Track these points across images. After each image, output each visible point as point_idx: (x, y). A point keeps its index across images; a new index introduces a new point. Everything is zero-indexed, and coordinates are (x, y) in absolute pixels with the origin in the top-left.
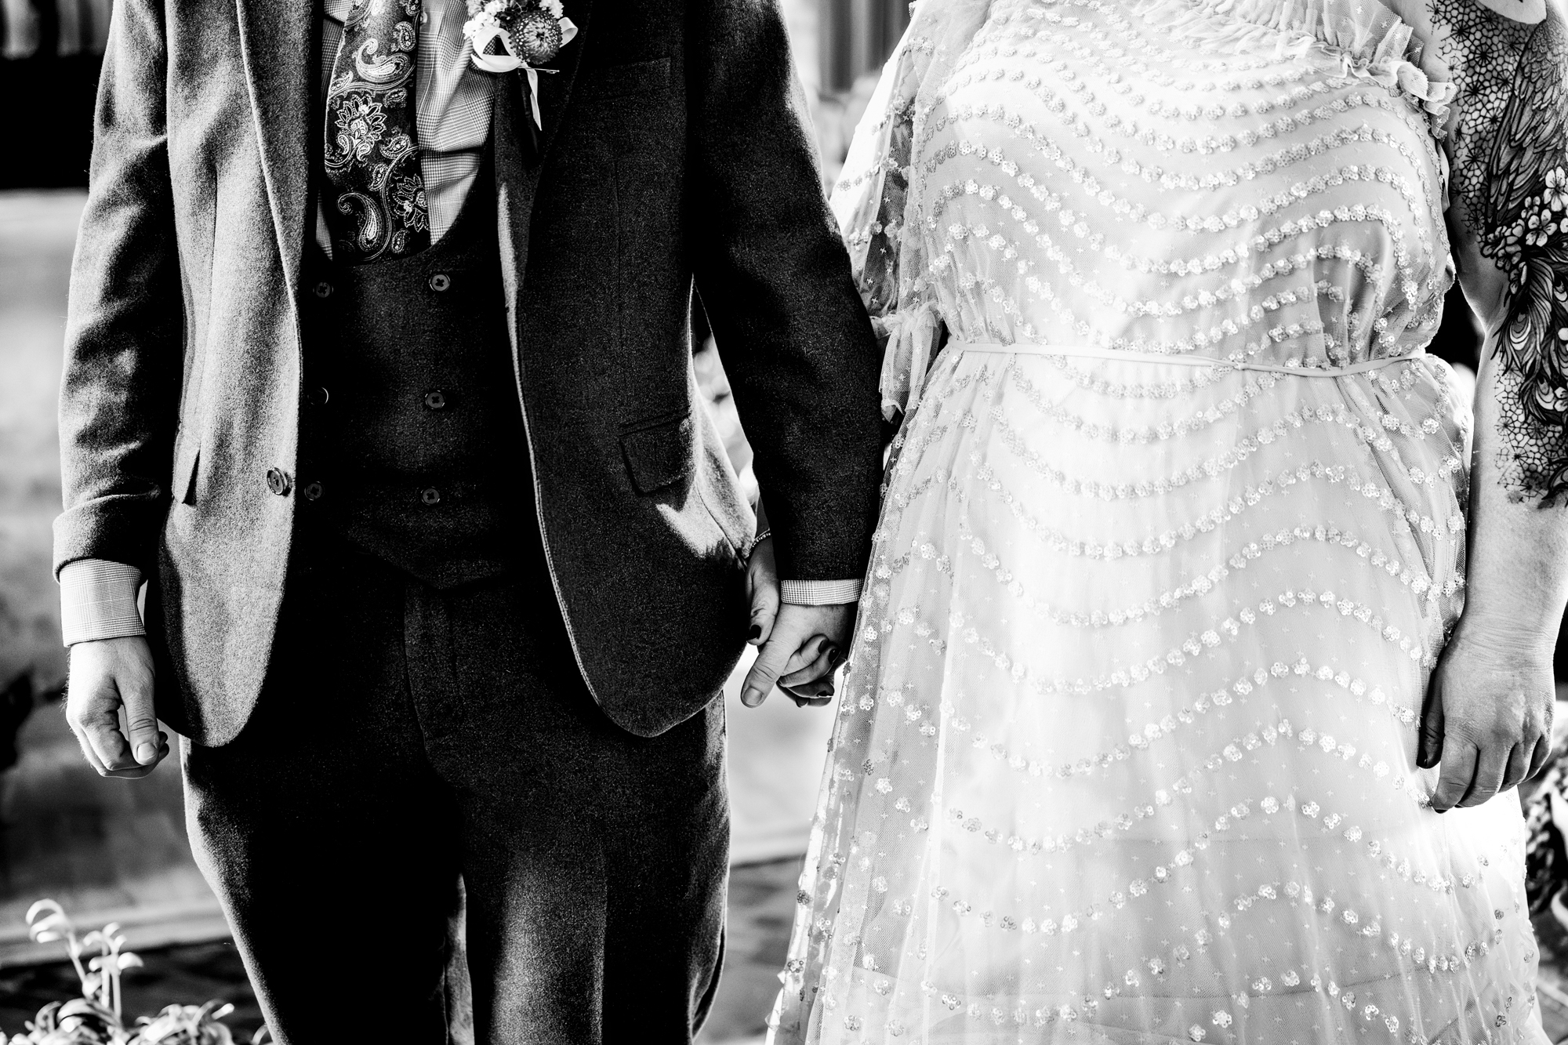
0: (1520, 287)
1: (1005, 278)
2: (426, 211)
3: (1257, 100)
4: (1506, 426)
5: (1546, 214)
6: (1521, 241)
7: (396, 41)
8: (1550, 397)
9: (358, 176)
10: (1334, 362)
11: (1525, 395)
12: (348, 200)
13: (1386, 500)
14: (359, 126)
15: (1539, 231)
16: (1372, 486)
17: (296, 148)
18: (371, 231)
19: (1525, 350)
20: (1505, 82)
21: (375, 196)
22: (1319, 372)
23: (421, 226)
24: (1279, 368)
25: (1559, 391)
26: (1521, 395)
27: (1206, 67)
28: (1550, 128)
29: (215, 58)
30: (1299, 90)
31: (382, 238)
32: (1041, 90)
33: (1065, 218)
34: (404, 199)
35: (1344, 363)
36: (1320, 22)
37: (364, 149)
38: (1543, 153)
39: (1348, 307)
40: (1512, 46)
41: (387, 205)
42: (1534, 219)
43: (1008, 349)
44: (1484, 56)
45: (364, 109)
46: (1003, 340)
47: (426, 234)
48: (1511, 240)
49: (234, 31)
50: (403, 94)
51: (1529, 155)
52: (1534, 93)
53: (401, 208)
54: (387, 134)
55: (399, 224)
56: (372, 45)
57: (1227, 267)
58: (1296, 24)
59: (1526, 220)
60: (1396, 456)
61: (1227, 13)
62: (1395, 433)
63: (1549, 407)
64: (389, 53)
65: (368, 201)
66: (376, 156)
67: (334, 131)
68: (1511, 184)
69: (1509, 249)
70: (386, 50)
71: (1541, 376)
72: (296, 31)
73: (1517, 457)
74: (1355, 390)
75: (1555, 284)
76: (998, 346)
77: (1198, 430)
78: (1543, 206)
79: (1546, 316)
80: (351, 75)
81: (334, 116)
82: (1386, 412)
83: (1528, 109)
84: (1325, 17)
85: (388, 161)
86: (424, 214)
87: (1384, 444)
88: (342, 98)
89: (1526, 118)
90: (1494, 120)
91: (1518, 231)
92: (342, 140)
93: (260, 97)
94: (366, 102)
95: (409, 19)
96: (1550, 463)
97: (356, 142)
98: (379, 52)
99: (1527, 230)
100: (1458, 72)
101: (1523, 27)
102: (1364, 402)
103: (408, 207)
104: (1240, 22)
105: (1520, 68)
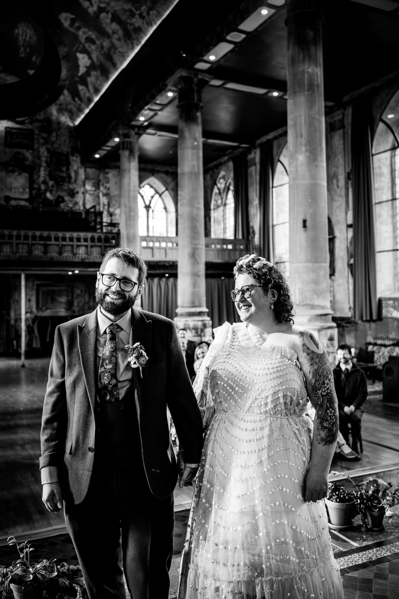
0: (321, 402)
1: (226, 400)
2: (119, 393)
3: (271, 366)
4: (318, 429)
5: (326, 388)
6: (321, 394)
7: (112, 361)
8: (326, 424)
9: (105, 387)
10: (287, 415)
11: (321, 423)
12: (104, 392)
13: (297, 443)
14: (106, 378)
15: (324, 392)
16: (295, 439)
17: (93, 382)
18: (108, 398)
19: (321, 414)
20: (317, 364)
21: (109, 391)
22: (284, 417)
23: (118, 396)
24: (277, 416)
25: (327, 422)
26: (320, 423)
27: (261, 360)
28: (325, 372)
29: (75, 364)
30: (278, 365)
31: (110, 399)
32: (232, 365)
33: (237, 389)
34: (114, 391)
35: (289, 415)
36: (281, 353)
37: (106, 382)
38: (324, 377)
39: (289, 405)
40: (317, 357)
41: (111, 393)
42: (323, 389)
43: (227, 413)
44: (313, 359)
45: (106, 374)
46: (226, 412)
47: (119, 398)
48: (320, 393)
49: (79, 359)
50: (114, 371)
51: (322, 377)
52: (322, 366)
53: (114, 393)
54: (111, 379)
55: (113, 396)
56: (107, 361)
57: (267, 397)
58: (277, 353)
59: (322, 390)
60: (299, 434)
61: (265, 351)
62: (298, 430)
63: (325, 425)
64: (111, 363)
65: (107, 392)
66: (109, 383)
67: (100, 379)
68: (319, 383)
69: (319, 395)
70: (110, 363)
71: (324, 419)
72: (92, 359)
73: (320, 435)
74: (291, 421)
75: (327, 402)
76: (225, 413)
77: (262, 429)
78: (325, 387)
79: (325, 408)
80: (103, 368)
81: (100, 376)
82: (297, 425)
83: (321, 369)
84: (282, 352)
85: (111, 384)
86: (118, 394)
87: (297, 432)
88: (102, 372)
89: (321, 371)
90: (315, 370)
91: (321, 392)
92: (102, 380)
93: (85, 373)
94: (107, 373)
95: (114, 356)
96: (326, 437)
97: (105, 381)
98: (109, 363)
99: (322, 392)
100: (308, 361)
101: (319, 354)
102: (293, 423)
103: (115, 393)
104: (267, 352)
105: (319, 361)
